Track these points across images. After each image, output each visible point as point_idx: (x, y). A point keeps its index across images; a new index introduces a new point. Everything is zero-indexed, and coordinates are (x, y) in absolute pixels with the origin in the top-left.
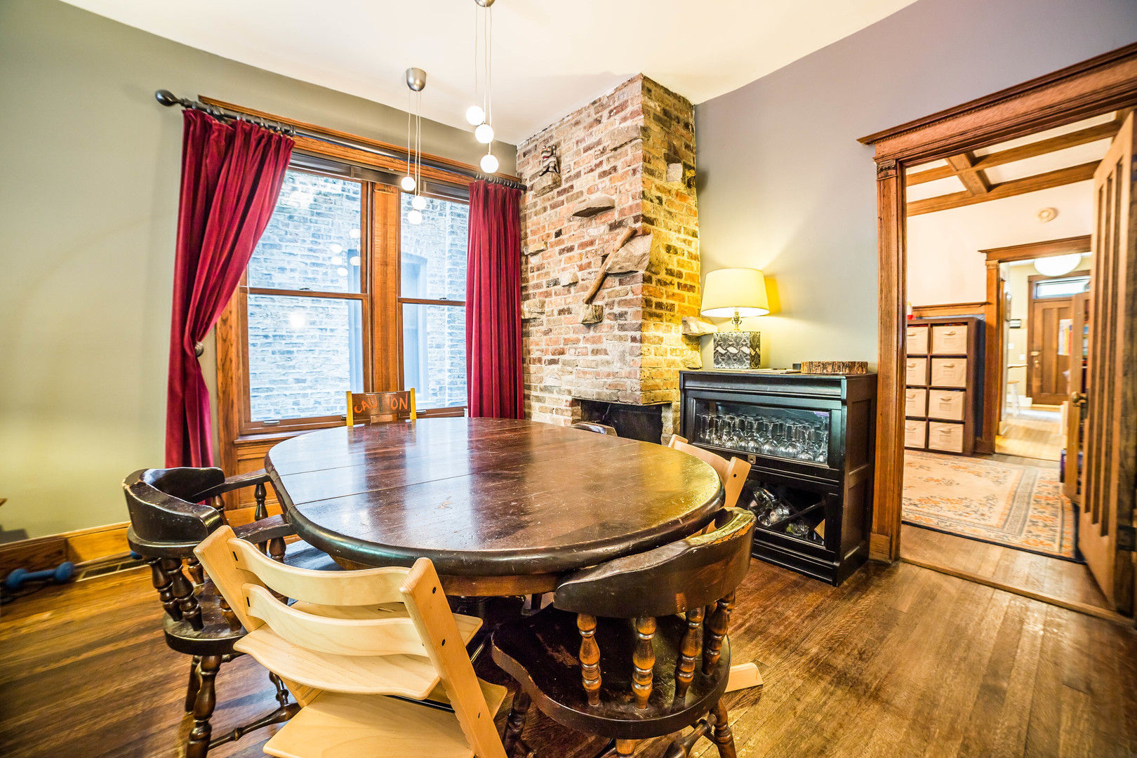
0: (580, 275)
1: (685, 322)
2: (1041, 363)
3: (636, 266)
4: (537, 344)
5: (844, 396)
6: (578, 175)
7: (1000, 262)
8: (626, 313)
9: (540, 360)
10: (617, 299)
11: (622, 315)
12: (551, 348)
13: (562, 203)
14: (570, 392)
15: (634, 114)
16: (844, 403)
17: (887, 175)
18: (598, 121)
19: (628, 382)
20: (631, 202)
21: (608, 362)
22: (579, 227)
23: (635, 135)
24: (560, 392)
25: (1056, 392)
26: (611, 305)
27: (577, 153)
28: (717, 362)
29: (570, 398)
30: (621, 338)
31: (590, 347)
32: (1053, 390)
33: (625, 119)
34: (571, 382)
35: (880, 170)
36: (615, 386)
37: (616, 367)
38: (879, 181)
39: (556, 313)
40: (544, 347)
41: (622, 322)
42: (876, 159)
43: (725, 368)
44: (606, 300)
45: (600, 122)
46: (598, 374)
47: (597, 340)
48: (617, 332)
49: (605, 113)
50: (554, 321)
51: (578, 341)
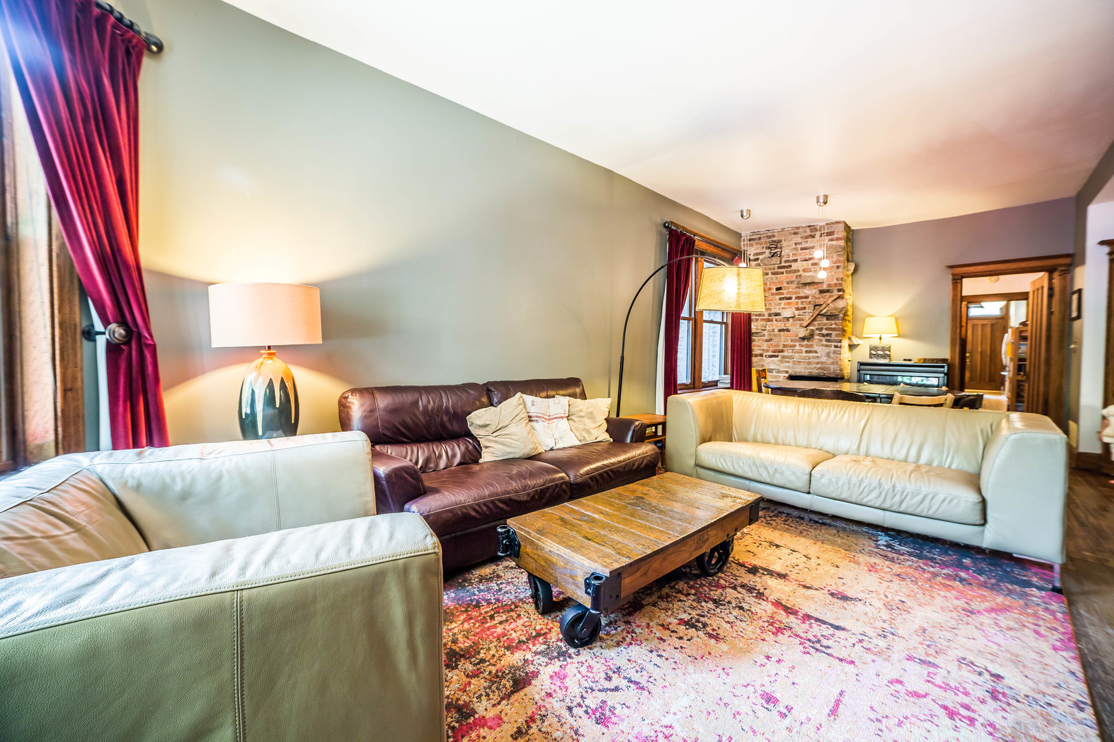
0: (797, 312)
1: (850, 339)
2: (971, 361)
3: (839, 312)
4: (759, 346)
5: (946, 372)
6: (796, 261)
7: (969, 303)
8: (831, 334)
9: (761, 355)
10: (825, 327)
11: (828, 335)
12: (771, 349)
13: (782, 273)
14: (787, 372)
15: (838, 239)
16: (945, 374)
17: (956, 282)
18: (813, 237)
19: (832, 367)
20: (835, 281)
21: (818, 357)
22: (796, 288)
23: (840, 250)
24: (779, 371)
25: (980, 381)
26: (821, 329)
27: (796, 249)
28: (871, 357)
29: (787, 375)
30: (827, 346)
31: (804, 349)
32: (978, 380)
33: (832, 240)
34: (789, 367)
35: (953, 280)
36: (823, 369)
37: (824, 359)
38: (953, 283)
39: (776, 331)
40: (765, 348)
41: (828, 338)
42: (952, 275)
43: (874, 361)
44: (817, 327)
45: (814, 237)
46: (809, 363)
47: (812, 346)
48: (824, 343)
49: (818, 234)
50: (775, 335)
51: (795, 346)
